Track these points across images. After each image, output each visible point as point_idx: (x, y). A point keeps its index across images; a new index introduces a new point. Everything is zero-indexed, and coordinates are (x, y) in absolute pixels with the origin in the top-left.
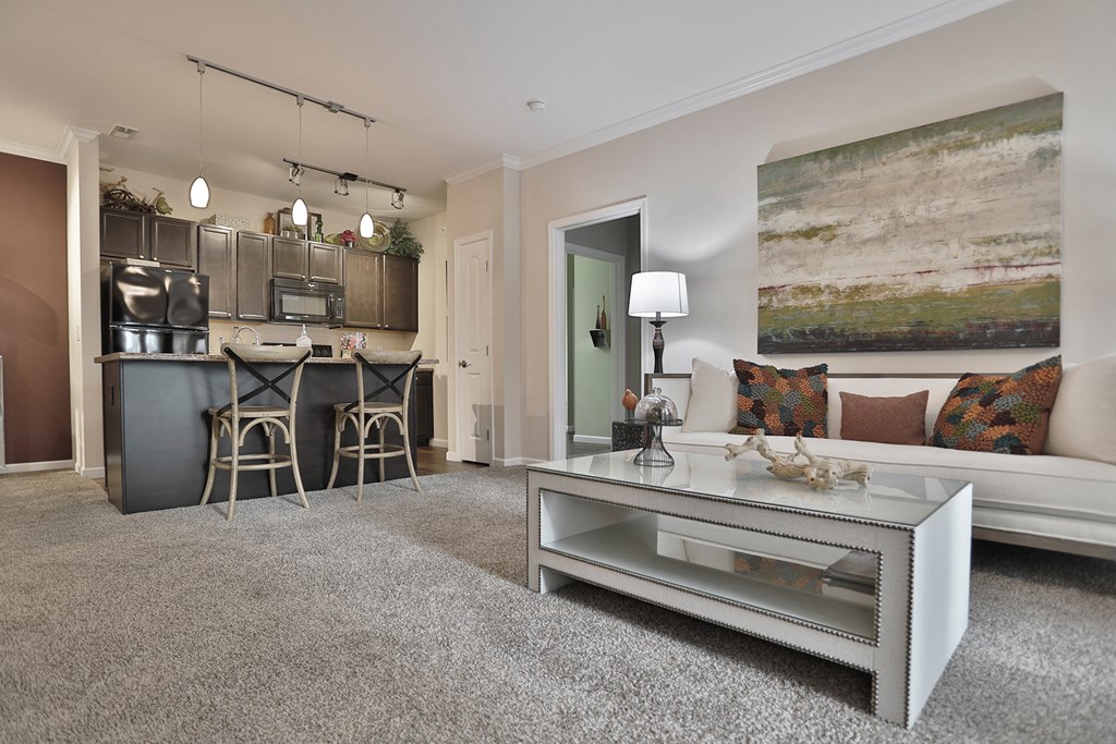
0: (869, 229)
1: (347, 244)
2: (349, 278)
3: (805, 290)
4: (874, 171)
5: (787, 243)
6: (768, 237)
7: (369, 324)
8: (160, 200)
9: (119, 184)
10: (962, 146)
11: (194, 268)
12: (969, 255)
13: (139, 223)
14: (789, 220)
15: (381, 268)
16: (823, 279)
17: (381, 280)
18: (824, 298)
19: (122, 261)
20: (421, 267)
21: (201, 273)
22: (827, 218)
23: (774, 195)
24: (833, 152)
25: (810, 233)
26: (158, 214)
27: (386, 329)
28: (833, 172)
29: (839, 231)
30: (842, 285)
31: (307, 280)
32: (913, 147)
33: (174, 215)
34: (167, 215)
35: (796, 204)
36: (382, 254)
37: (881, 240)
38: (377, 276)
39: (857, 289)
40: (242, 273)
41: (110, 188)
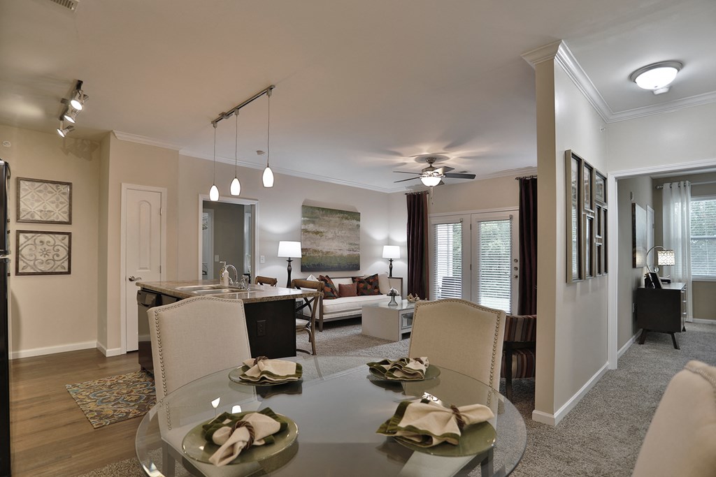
0: (330, 235)
3: (315, 251)
4: (331, 218)
5: (311, 234)
6: (306, 231)
10: (347, 219)
12: (348, 247)
14: (311, 227)
16: (319, 248)
18: (320, 254)
22: (321, 229)
23: (308, 217)
24: (323, 209)
25: (317, 233)
28: (323, 215)
29: (324, 234)
30: (324, 250)
32: (338, 215)
35: (314, 222)
37: (333, 239)
39: (328, 252)
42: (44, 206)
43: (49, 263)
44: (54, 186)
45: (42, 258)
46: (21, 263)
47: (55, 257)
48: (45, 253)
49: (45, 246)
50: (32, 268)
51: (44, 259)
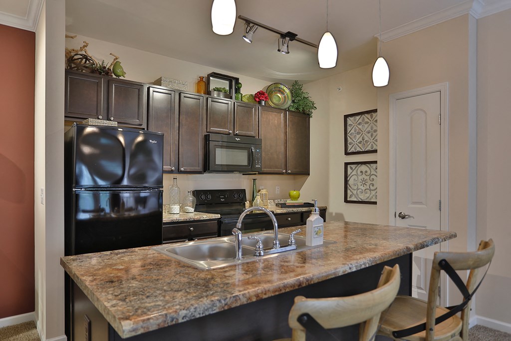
1: (260, 103)
2: (262, 132)
7: (276, 170)
8: (116, 64)
9: (81, 49)
11: (144, 126)
13: (98, 85)
15: (286, 122)
17: (286, 133)
19: (84, 122)
20: (312, 121)
21: (150, 130)
26: (114, 76)
27: (289, 174)
31: (232, 135)
33: (127, 77)
34: (122, 78)
36: (285, 110)
38: (283, 130)
40: (182, 130)
41: (73, 54)
42: (363, 137)
43: (366, 193)
44: (368, 116)
45: (362, 187)
46: (349, 193)
47: (371, 186)
48: (364, 183)
49: (364, 176)
50: (356, 197)
51: (363, 188)
